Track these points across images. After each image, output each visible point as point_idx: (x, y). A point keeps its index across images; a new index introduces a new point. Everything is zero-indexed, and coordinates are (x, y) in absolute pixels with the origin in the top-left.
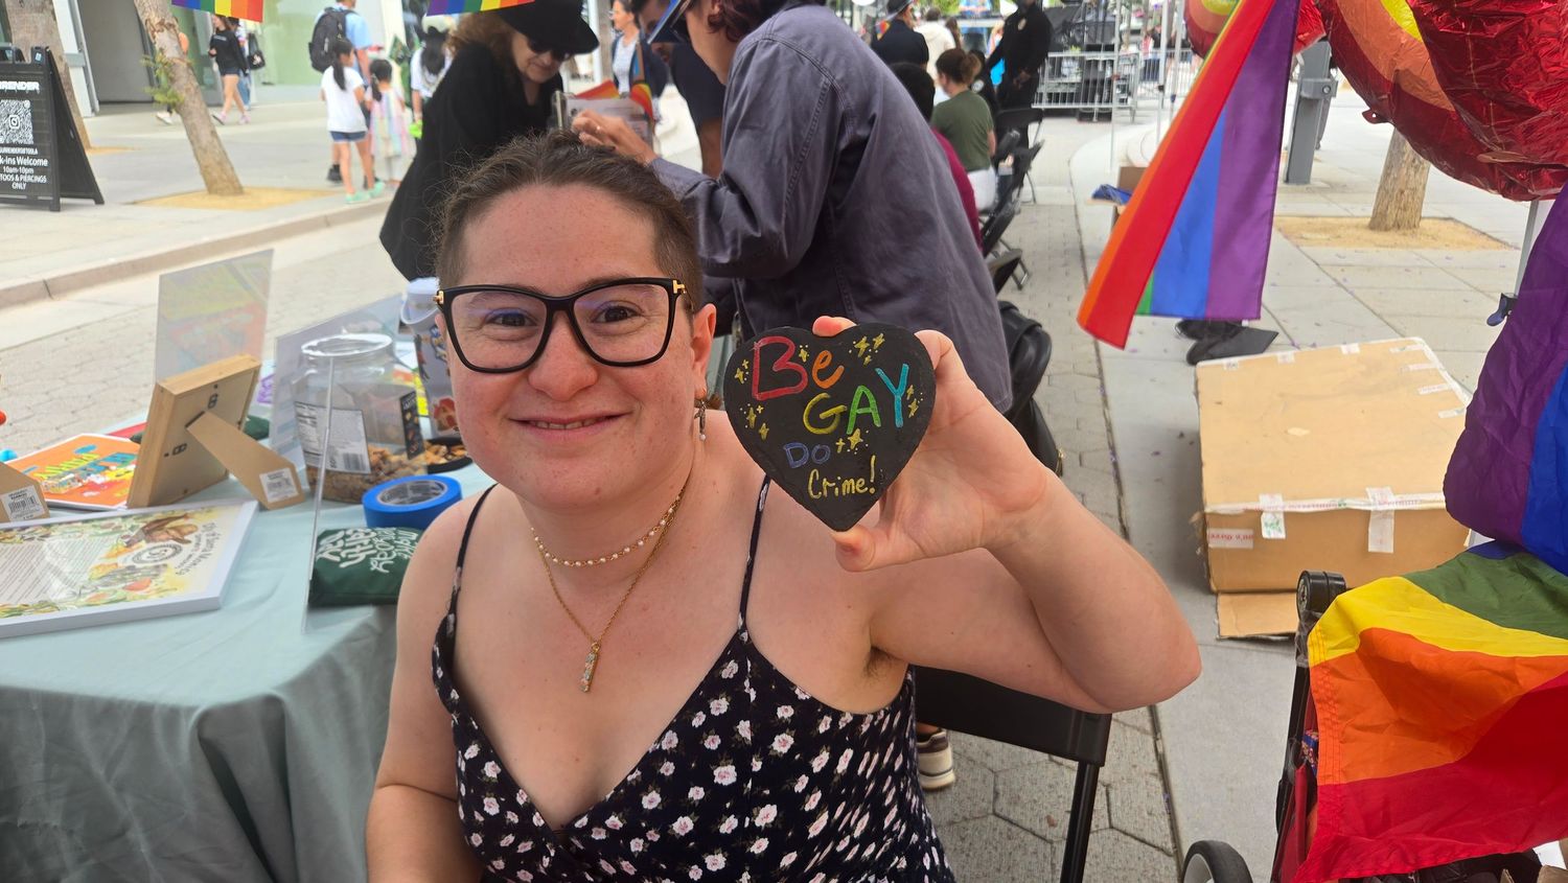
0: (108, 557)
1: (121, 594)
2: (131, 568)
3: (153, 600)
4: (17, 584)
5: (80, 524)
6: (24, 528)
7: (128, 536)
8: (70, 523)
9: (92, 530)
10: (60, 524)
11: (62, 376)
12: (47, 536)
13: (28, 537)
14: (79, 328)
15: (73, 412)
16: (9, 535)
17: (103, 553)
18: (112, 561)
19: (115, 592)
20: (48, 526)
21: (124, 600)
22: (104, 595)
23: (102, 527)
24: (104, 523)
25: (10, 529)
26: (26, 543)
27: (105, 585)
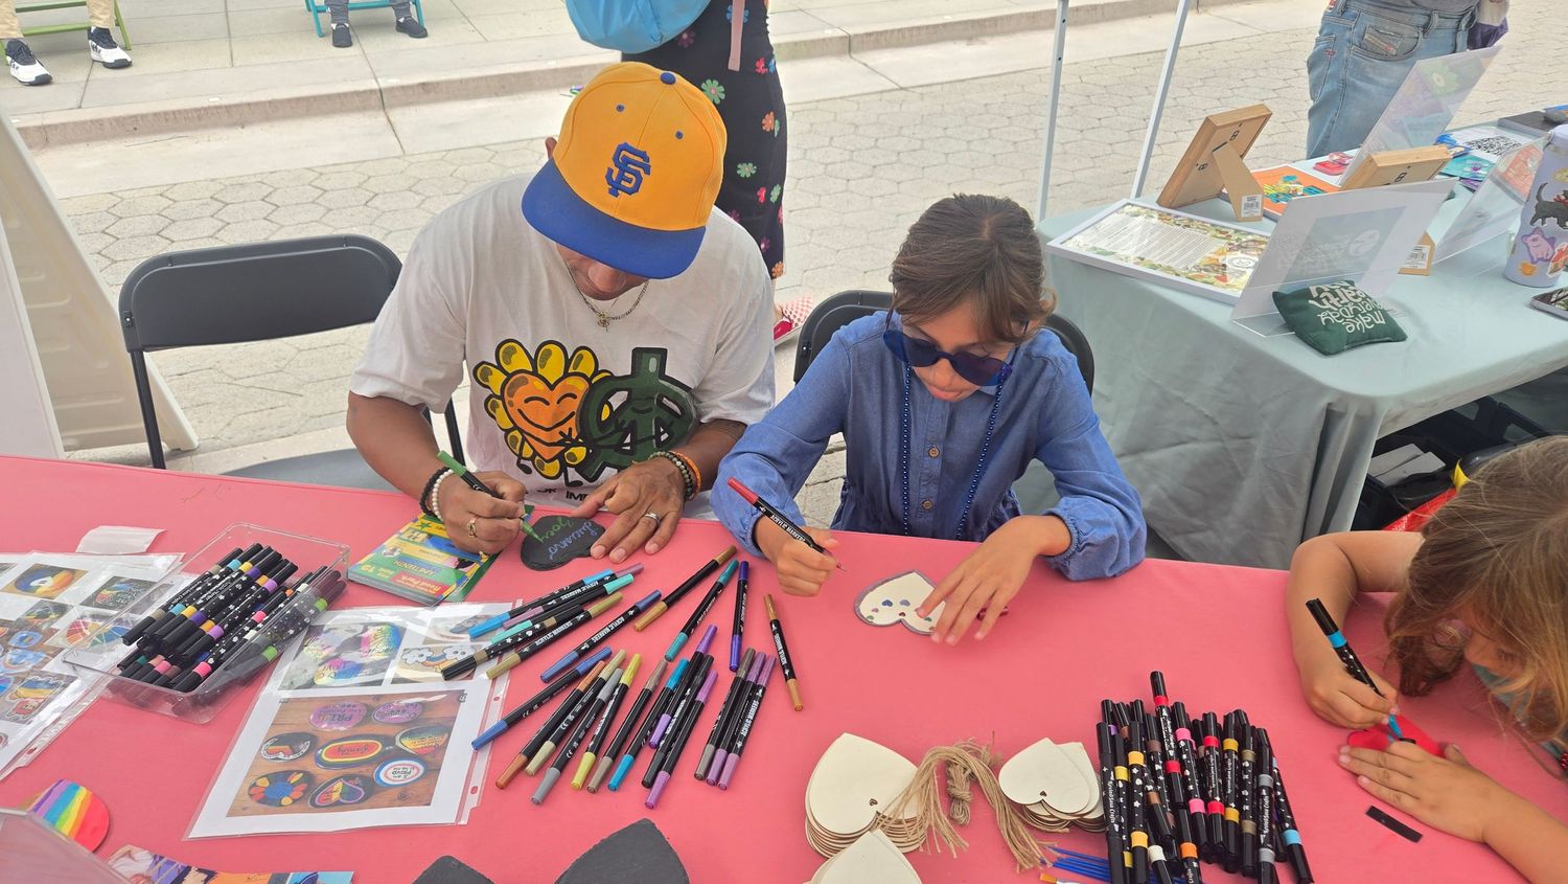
0: (1215, 253)
1: (1212, 279)
2: (1224, 265)
4: (1161, 250)
5: (1209, 226)
6: (1177, 216)
7: (1232, 245)
8: (1205, 223)
9: (1213, 232)
11: (1189, 86)
12: (1188, 226)
13: (1177, 223)
14: (1211, 43)
15: (1190, 121)
16: (1168, 218)
17: (1215, 249)
18: (1216, 257)
19: (1210, 277)
20: (1191, 220)
21: (1212, 284)
22: (1202, 276)
23: (1221, 232)
24: (1223, 230)
25: (1169, 214)
26: (1175, 227)
27: (1206, 270)
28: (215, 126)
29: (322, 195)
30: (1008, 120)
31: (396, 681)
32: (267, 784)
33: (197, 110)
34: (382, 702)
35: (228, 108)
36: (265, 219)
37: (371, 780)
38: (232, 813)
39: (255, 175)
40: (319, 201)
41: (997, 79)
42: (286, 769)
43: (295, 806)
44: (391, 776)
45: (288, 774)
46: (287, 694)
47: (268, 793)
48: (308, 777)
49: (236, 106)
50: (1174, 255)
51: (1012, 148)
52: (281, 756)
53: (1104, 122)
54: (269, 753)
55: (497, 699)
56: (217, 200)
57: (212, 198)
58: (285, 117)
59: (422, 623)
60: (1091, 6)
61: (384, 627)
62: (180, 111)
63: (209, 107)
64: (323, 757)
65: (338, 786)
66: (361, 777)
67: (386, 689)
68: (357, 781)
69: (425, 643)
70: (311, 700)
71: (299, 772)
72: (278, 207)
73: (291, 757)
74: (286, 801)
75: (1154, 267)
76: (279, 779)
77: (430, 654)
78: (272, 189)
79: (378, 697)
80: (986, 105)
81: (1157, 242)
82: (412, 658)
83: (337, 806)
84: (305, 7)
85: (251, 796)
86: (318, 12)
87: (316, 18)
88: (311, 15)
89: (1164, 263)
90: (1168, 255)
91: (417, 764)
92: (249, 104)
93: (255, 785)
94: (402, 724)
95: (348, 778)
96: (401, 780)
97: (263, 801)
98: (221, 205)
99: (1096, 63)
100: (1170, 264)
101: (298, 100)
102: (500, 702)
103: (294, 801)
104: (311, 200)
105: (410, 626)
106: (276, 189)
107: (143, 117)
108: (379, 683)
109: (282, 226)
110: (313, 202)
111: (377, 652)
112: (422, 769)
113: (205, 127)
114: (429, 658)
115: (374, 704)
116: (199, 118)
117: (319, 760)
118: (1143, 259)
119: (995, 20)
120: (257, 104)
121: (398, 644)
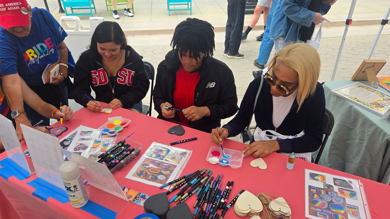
0: (378, 100)
2: (379, 104)
3: (377, 111)
4: (362, 97)
5: (379, 93)
6: (371, 89)
7: (384, 99)
8: (378, 91)
9: (380, 95)
10: (377, 91)
13: (371, 90)
19: (373, 106)
20: (375, 90)
21: (373, 108)
22: (371, 106)
23: (382, 95)
24: (383, 94)
25: (369, 88)
26: (369, 91)
27: (373, 104)
28: (145, 34)
29: (164, 52)
30: (333, 50)
31: (166, 160)
32: (139, 172)
33: (142, 31)
34: (162, 163)
35: (148, 31)
36: (152, 56)
37: (156, 177)
38: (133, 176)
39: (151, 46)
40: (163, 53)
41: (332, 38)
42: (143, 170)
43: (143, 178)
44: (160, 177)
45: (143, 171)
46: (147, 157)
47: (140, 174)
48: (146, 173)
49: (150, 31)
50: (366, 99)
51: (332, 57)
52: (143, 168)
53: (361, 53)
54: (141, 167)
55: (182, 169)
56: (143, 51)
57: (142, 50)
58: (160, 34)
59: (173, 150)
60: (365, 21)
61: (167, 149)
62: (139, 31)
63: (145, 31)
64: (150, 170)
65: (151, 176)
66: (155, 176)
67: (164, 161)
68: (154, 176)
69: (173, 154)
70: (151, 159)
71: (145, 172)
72: (155, 54)
73: (145, 169)
74: (142, 176)
75: (358, 101)
76: (142, 172)
77: (173, 157)
78: (154, 50)
79: (162, 162)
80: (327, 45)
81: (362, 95)
82: (170, 156)
83: (149, 180)
84: (167, 9)
85: (137, 173)
86: (170, 10)
87: (169, 12)
88: (168, 11)
89: (362, 101)
90: (364, 99)
91: (165, 177)
92: (153, 30)
93: (138, 172)
94: (164, 168)
95: (153, 175)
96: (161, 179)
97: (138, 175)
98: (144, 52)
99: (362, 37)
100: (364, 101)
101: (162, 30)
102: (182, 170)
103: (143, 177)
104: (161, 53)
105: (171, 150)
106: (155, 50)
107: (132, 31)
108: (163, 159)
109: (155, 58)
110: (162, 53)
111: (164, 154)
112: (165, 178)
113: (143, 34)
114: (172, 157)
115: (161, 163)
116: (143, 33)
117: (149, 170)
118: (356, 98)
119: (335, 22)
120: (154, 30)
121: (168, 153)
